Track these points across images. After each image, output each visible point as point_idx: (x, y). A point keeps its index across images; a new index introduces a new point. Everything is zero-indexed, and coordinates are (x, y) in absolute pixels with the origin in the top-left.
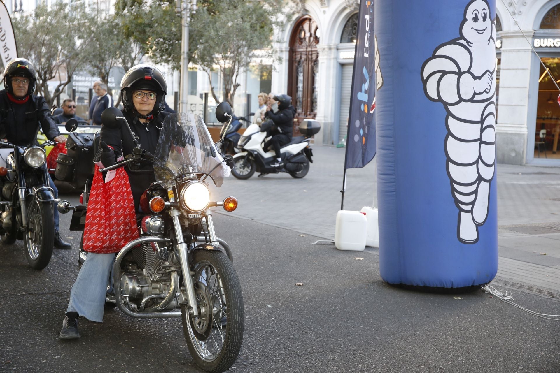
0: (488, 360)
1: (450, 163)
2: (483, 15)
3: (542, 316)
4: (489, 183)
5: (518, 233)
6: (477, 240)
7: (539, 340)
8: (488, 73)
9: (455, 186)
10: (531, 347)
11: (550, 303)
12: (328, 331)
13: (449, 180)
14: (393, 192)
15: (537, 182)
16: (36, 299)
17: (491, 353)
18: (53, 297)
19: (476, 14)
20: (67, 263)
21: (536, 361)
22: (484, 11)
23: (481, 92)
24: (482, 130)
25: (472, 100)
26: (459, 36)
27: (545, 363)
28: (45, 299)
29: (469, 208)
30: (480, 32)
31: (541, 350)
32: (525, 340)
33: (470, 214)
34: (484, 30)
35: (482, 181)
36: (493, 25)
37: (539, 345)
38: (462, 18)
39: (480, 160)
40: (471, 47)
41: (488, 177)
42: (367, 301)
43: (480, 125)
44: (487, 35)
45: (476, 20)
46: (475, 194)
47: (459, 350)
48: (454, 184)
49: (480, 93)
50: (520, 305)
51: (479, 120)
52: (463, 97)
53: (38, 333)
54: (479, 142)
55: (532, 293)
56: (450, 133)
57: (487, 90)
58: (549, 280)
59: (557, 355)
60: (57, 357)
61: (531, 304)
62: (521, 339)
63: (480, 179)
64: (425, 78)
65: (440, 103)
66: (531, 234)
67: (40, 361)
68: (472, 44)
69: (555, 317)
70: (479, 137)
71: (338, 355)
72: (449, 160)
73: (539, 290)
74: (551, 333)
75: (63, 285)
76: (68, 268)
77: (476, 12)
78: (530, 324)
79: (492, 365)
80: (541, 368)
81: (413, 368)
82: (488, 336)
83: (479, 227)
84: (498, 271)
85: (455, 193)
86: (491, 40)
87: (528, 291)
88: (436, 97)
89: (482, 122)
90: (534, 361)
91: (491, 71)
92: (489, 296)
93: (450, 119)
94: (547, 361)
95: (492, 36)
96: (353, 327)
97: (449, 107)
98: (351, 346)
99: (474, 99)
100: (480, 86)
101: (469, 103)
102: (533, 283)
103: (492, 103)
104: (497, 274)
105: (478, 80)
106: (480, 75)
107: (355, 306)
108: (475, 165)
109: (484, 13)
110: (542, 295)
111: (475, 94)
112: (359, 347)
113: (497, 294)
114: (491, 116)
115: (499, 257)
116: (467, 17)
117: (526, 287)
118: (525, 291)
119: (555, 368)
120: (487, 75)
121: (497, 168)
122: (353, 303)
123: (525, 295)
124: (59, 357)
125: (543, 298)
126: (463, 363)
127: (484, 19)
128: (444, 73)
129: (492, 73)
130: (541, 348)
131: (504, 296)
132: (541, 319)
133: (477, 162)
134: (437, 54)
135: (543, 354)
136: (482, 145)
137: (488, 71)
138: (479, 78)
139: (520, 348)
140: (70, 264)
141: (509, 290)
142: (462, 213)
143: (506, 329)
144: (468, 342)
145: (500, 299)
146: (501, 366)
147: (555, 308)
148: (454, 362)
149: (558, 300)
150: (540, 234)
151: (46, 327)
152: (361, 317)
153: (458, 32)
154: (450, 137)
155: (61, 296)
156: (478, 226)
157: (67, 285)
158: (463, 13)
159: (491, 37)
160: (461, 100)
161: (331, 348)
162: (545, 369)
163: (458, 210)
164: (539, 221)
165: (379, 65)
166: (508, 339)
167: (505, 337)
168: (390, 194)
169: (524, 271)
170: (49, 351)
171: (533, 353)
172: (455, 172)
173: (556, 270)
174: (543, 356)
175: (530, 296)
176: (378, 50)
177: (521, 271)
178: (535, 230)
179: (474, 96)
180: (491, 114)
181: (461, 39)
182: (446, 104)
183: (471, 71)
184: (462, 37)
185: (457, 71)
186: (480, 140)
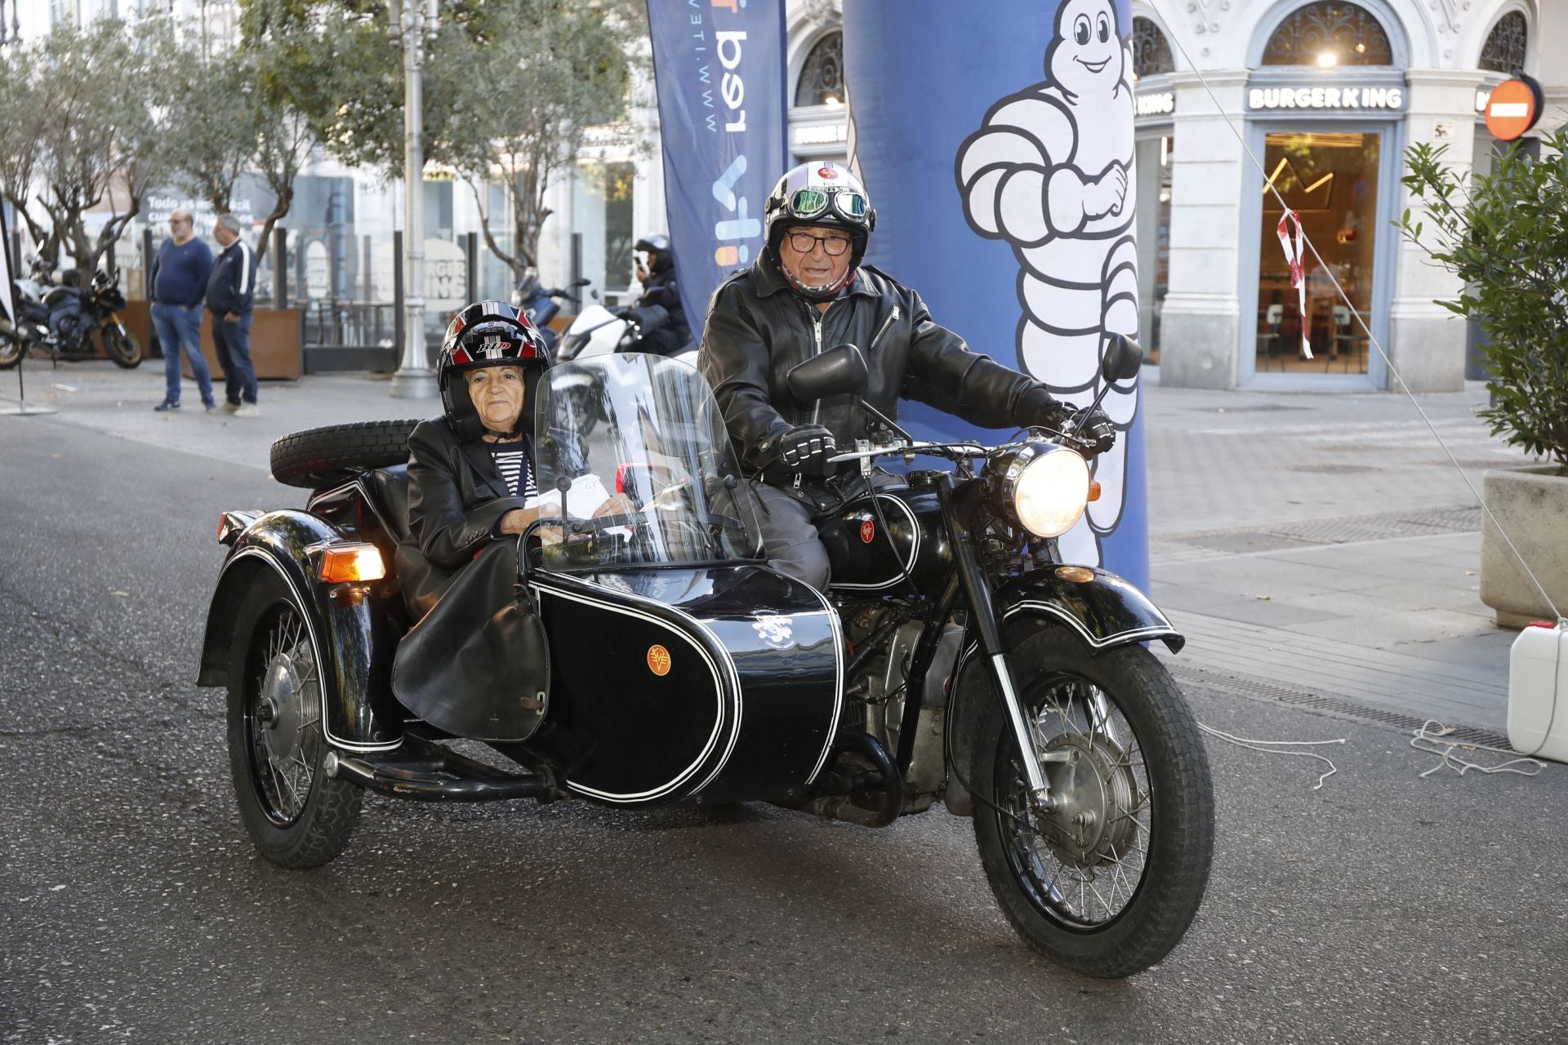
2: (1100, 27)
3: (1251, 744)
4: (1124, 433)
5: (1209, 550)
7: (1239, 802)
8: (1116, 166)
11: (1271, 714)
15: (1259, 429)
16: (20, 746)
18: (62, 740)
19: (1083, 25)
20: (106, 655)
21: (1229, 853)
22: (1103, 17)
23: (1101, 212)
24: (1106, 306)
25: (1078, 234)
26: (1044, 79)
27: (1250, 857)
28: (42, 745)
30: (1094, 67)
31: (1243, 827)
34: (1105, 63)
36: (1126, 50)
37: (1238, 814)
38: (1051, 36)
40: (1074, 104)
41: (1123, 418)
43: (1099, 292)
44: (1111, 74)
45: (1083, 38)
49: (1099, 217)
50: (1201, 720)
51: (1098, 280)
52: (1059, 226)
53: (15, 829)
54: (1098, 335)
55: (1232, 691)
56: (1028, 315)
57: (1114, 209)
58: (1273, 660)
59: (1279, 836)
60: (57, 888)
61: (1228, 717)
64: (965, 183)
65: (1003, 244)
66: (1237, 552)
67: (15, 901)
68: (1076, 96)
69: (1281, 747)
70: (1098, 323)
73: (1248, 685)
74: (1269, 785)
75: (92, 710)
76: (107, 668)
77: (1083, 20)
78: (1221, 766)
80: (1240, 869)
81: (937, 882)
83: (1102, 539)
86: (1121, 86)
87: (1222, 688)
88: (993, 229)
89: (1104, 285)
91: (1124, 163)
93: (1028, 279)
94: (1254, 852)
95: (1125, 77)
97: (1026, 252)
99: (1085, 231)
100: (1097, 198)
101: (1073, 240)
102: (1234, 668)
103: (1128, 239)
105: (1091, 185)
106: (1097, 173)
108: (1092, 390)
109: (1103, 23)
110: (1256, 696)
111: (1086, 218)
114: (1126, 272)
116: (1063, 32)
117: (1219, 679)
118: (1217, 687)
119: (1272, 868)
120: (1113, 173)
121: (1145, 396)
124: (63, 887)
125: (1256, 703)
127: (1104, 36)
128: (1011, 169)
129: (1125, 168)
130: (1243, 821)
132: (1248, 751)
133: (1094, 383)
134: (994, 122)
135: (1247, 835)
136: (1107, 341)
137: (1116, 162)
138: (1096, 179)
140: (114, 657)
147: (1283, 724)
149: (1291, 706)
150: (1261, 550)
151: (38, 815)
153: (1042, 69)
154: (1030, 324)
155: (85, 737)
156: (1099, 536)
157: (101, 708)
158: (1052, 22)
159: (1122, 81)
160: (1053, 233)
162: (1249, 870)
164: (1259, 520)
165: (855, 152)
169: (1218, 641)
170: (38, 873)
173: (1292, 636)
174: (1244, 841)
175: (1227, 698)
176: (852, 115)
177: (1209, 639)
178: (1248, 541)
179: (1083, 224)
180: (1126, 265)
181: (1047, 86)
182: (1017, 245)
183: (1075, 162)
184: (1052, 81)
185: (1042, 163)
186: (1100, 328)
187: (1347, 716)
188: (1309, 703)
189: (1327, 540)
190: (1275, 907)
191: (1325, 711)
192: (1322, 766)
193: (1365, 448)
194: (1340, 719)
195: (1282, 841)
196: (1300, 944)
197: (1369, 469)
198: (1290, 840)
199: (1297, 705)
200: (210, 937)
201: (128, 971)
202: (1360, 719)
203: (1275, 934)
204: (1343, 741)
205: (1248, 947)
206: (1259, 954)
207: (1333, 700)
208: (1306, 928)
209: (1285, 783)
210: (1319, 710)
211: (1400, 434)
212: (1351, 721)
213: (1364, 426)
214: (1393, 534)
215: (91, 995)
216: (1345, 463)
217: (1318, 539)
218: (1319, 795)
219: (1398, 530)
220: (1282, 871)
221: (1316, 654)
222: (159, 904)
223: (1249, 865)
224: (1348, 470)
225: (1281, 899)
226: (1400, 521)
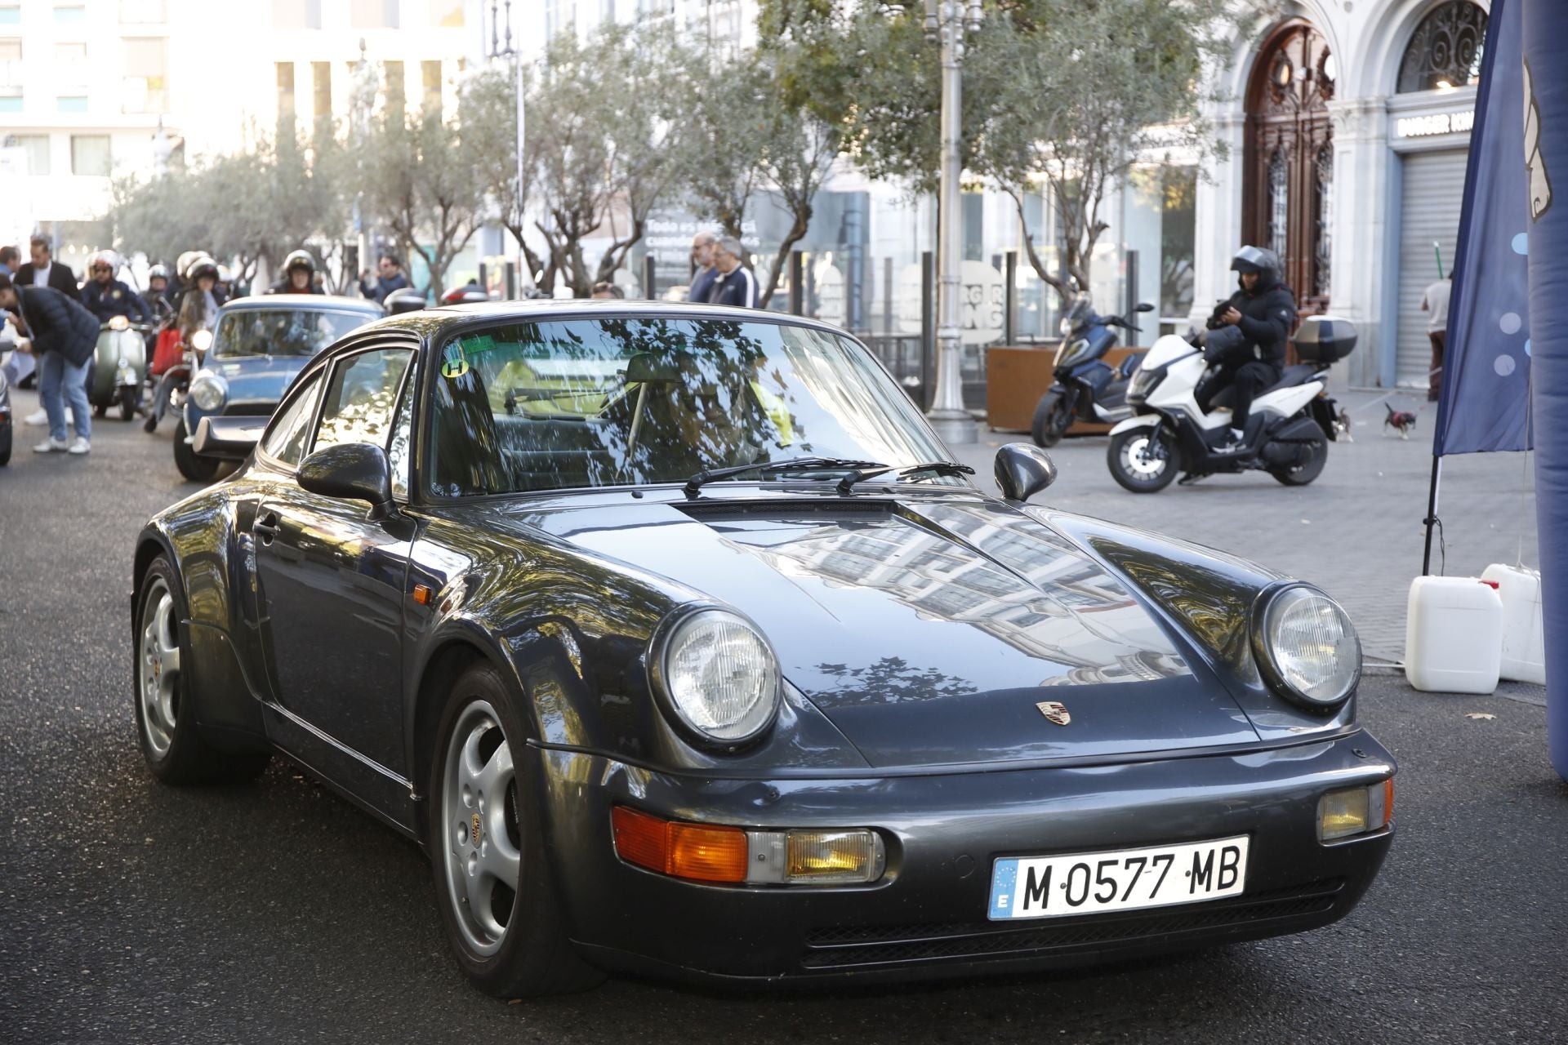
12: (1404, 928)
42: (1516, 841)
71: (1441, 999)
96: (1481, 918)
98: (1478, 973)
107: (1481, 856)
112: (1502, 975)
122: (1473, 846)
152: (1500, 888)
161: (1416, 979)
165: (1537, 145)
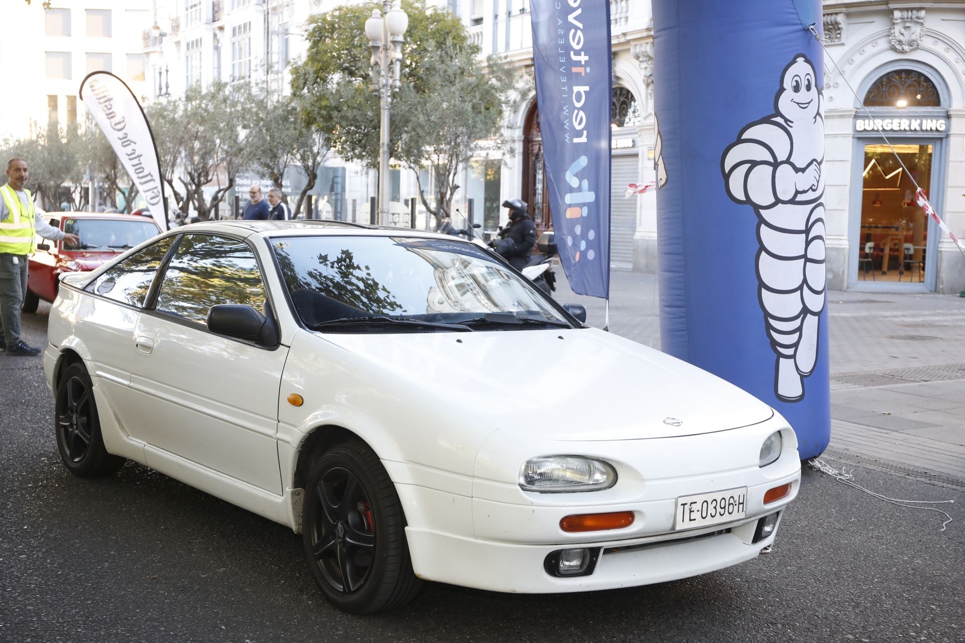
0: (829, 568)
1: (763, 289)
2: (807, 83)
3: (897, 502)
4: (817, 317)
5: (849, 384)
6: (801, 397)
7: (897, 537)
8: (815, 163)
9: (771, 321)
10: (887, 549)
11: (905, 484)
13: (762, 313)
14: (684, 330)
15: (864, 314)
17: (832, 559)
19: (797, 81)
21: (898, 569)
22: (808, 77)
23: (806, 189)
24: (808, 243)
25: (792, 201)
27: (911, 572)
29: (790, 352)
30: (802, 106)
31: (903, 553)
32: (878, 538)
33: (793, 360)
34: (809, 103)
35: (809, 315)
37: (898, 545)
38: (778, 87)
39: (805, 285)
40: (791, 127)
41: (816, 308)
44: (812, 109)
45: (797, 89)
46: (798, 333)
47: (786, 554)
48: (769, 319)
49: (804, 192)
50: (863, 486)
51: (804, 228)
55: (878, 469)
56: (763, 248)
57: (813, 187)
58: (899, 451)
59: (926, 559)
60: (222, 570)
61: (879, 485)
62: (872, 537)
63: (805, 311)
64: (727, 172)
65: (748, 206)
66: (866, 386)
68: (792, 122)
69: (915, 504)
70: (803, 253)
72: (762, 285)
73: (887, 465)
74: (913, 528)
77: (797, 78)
78: (881, 515)
79: (836, 576)
80: (906, 579)
82: (826, 533)
83: (804, 379)
84: (831, 439)
85: (771, 331)
86: (818, 117)
87: (872, 467)
88: (743, 198)
89: (807, 231)
90: (895, 569)
92: (820, 474)
93: (763, 228)
94: (913, 569)
95: (820, 111)
97: (762, 212)
99: (796, 200)
100: (804, 181)
101: (789, 205)
102: (878, 455)
103: (821, 204)
104: (830, 444)
105: (800, 173)
106: (803, 166)
108: (799, 292)
109: (808, 80)
110: (892, 472)
111: (797, 192)
113: (831, 471)
114: (819, 223)
115: (832, 420)
116: (785, 86)
117: (869, 461)
118: (868, 466)
119: (926, 580)
120: (813, 167)
123: (869, 472)
124: (224, 569)
125: (894, 477)
126: (794, 573)
127: (808, 88)
128: (754, 164)
129: (820, 164)
130: (902, 549)
131: (841, 475)
132: (897, 507)
133: (800, 288)
134: (744, 137)
135: (906, 558)
136: (808, 264)
137: (815, 160)
138: (803, 170)
139: (873, 550)
141: (846, 465)
142: (781, 359)
143: (850, 523)
144: (798, 542)
145: (836, 479)
146: (849, 577)
147: (913, 490)
148: (782, 573)
149: (915, 479)
150: (880, 385)
154: (763, 253)
156: (803, 377)
158: (779, 79)
159: (818, 114)
160: (778, 201)
162: (912, 580)
163: (775, 356)
164: (876, 367)
165: (661, 154)
166: (853, 536)
167: (849, 534)
168: (679, 333)
169: (864, 439)
170: (210, 560)
171: (892, 557)
172: (770, 301)
173: (907, 436)
174: (906, 562)
175: (876, 473)
176: (659, 133)
177: (859, 437)
178: (870, 379)
179: (795, 196)
180: (819, 220)
181: (776, 116)
182: (757, 208)
183: (791, 160)
184: (779, 114)
185: (772, 161)
186: (804, 256)
187: (950, 486)
188: (926, 477)
189: (918, 379)
190: (933, 604)
191: (936, 483)
192: (943, 518)
193: (931, 325)
194: (947, 488)
195: (928, 562)
196: (953, 628)
197: (936, 338)
198: (933, 562)
199: (919, 479)
200: (310, 602)
201: (267, 621)
202: (958, 488)
203: (936, 621)
204: (952, 501)
205: (922, 628)
206: (929, 634)
207: (940, 476)
208: (955, 618)
209: (922, 526)
210: (932, 482)
211: (949, 318)
212: (954, 489)
213: (926, 313)
214: (956, 377)
215: (248, 635)
216: (920, 335)
217: (913, 379)
218: (945, 535)
219: (959, 375)
220: (932, 581)
221: (924, 448)
222: (279, 581)
223: (911, 577)
224: (922, 338)
225: (935, 599)
226: (959, 369)
